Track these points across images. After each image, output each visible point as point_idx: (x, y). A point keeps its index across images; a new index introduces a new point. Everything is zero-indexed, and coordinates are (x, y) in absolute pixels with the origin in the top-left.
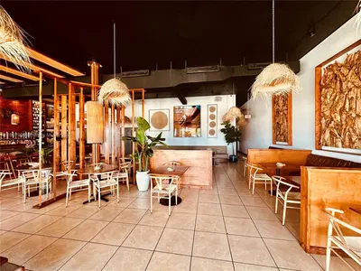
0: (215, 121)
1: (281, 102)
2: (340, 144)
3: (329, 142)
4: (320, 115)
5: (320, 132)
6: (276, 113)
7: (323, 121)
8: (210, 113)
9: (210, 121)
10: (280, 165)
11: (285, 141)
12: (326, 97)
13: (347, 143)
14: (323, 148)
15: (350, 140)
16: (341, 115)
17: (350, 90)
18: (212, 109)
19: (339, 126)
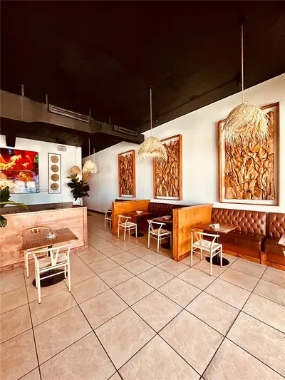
0: (58, 173)
1: (126, 163)
2: (168, 194)
3: (161, 193)
4: (156, 175)
5: (156, 187)
6: (122, 172)
7: (158, 180)
8: (51, 164)
9: (52, 173)
10: (139, 212)
11: (130, 194)
12: (159, 164)
13: (171, 194)
14: (158, 197)
15: (173, 191)
16: (168, 176)
17: (172, 162)
18: (54, 159)
19: (167, 184)
